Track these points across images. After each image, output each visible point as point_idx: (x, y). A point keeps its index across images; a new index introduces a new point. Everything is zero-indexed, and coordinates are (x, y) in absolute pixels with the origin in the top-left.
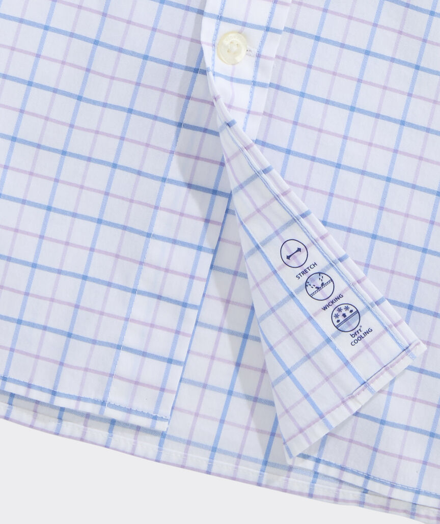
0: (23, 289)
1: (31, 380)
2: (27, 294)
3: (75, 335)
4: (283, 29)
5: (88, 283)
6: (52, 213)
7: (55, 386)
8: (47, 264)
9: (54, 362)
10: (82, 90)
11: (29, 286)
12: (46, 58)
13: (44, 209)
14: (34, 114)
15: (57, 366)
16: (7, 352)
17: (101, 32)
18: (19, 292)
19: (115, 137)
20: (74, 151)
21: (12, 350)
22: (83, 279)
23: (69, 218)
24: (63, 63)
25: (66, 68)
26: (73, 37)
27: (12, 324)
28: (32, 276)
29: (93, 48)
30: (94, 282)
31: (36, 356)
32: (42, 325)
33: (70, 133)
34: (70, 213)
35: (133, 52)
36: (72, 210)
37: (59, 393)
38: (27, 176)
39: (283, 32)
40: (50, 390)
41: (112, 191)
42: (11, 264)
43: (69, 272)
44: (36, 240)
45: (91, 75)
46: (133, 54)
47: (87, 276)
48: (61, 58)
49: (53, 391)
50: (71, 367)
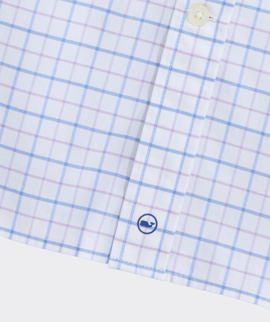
0: (58, 180)
1: (63, 241)
2: (61, 184)
3: (92, 209)
4: (234, 4)
5: (102, 175)
6: (78, 128)
7: (79, 245)
8: (74, 163)
9: (78, 228)
10: (99, 43)
11: (62, 178)
12: (74, 22)
13: (72, 125)
14: (66, 61)
15: (80, 231)
16: (48, 223)
17: (112, 4)
18: (55, 182)
19: (121, 76)
20: (94, 86)
21: (51, 222)
22: (98, 172)
23: (89, 132)
24: (86, 25)
25: (88, 28)
26: (92, 8)
27: (51, 204)
28: (64, 171)
29: (106, 15)
30: (105, 173)
31: (67, 225)
32: (70, 204)
33: (90, 73)
34: (90, 128)
35: (134, 17)
36: (91, 127)
37: (81, 249)
38: (61, 103)
39: (235, 6)
40: (75, 247)
41: (119, 113)
42: (51, 164)
43: (89, 168)
44: (67, 146)
45: (105, 33)
46: (134, 18)
47: (101, 170)
48: (84, 22)
49: (77, 248)
50: (90, 231)
